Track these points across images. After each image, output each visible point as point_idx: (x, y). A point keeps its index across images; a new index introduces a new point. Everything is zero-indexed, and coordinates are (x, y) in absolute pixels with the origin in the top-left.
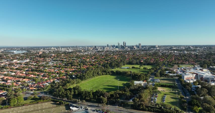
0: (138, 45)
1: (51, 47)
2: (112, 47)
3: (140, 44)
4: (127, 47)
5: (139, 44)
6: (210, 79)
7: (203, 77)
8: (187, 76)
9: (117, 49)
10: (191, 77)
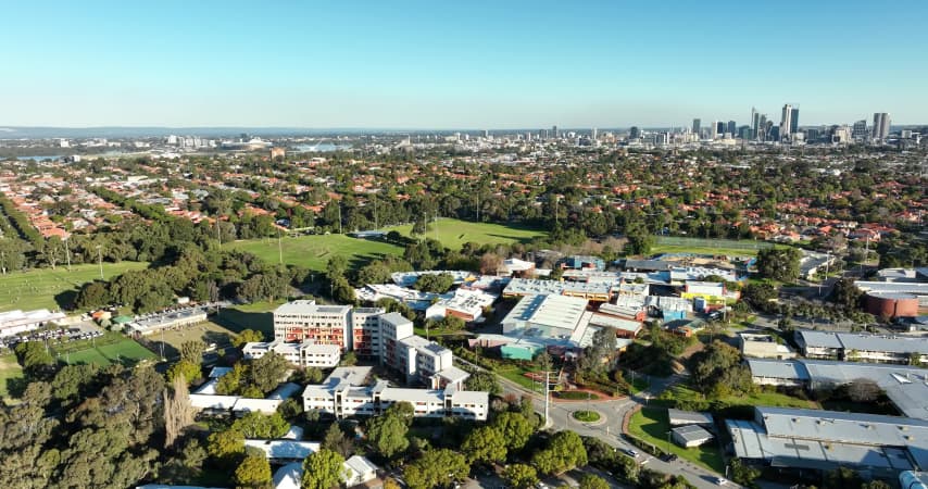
0: (870, 123)
1: (452, 133)
2: (719, 131)
3: (880, 118)
4: (800, 135)
5: (876, 116)
6: (418, 362)
7: (395, 336)
8: (296, 320)
9: (731, 142)
10: (330, 325)
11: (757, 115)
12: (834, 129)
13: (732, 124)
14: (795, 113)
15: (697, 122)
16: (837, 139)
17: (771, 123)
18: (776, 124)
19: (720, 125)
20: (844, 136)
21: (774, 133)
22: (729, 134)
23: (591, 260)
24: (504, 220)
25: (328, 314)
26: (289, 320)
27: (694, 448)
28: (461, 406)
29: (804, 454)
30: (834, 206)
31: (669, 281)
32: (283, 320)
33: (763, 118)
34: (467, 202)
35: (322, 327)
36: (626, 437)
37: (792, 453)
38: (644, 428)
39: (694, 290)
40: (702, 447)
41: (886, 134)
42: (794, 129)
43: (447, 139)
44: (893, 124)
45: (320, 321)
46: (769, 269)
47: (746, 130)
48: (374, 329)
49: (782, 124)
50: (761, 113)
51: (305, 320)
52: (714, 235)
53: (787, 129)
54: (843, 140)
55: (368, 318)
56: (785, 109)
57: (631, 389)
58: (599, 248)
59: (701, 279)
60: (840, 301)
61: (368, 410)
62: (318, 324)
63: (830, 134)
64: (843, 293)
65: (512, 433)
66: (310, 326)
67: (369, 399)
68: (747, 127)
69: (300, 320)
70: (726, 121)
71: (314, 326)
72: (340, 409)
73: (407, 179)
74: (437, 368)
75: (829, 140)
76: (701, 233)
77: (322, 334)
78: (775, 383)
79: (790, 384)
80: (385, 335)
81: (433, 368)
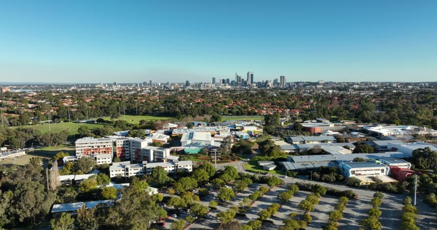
0: (279, 81)
2: (223, 83)
3: (282, 78)
4: (255, 85)
5: (281, 77)
6: (154, 155)
7: (140, 147)
8: (88, 145)
9: (228, 87)
10: (104, 146)
11: (237, 76)
12: (267, 82)
13: (228, 80)
14: (252, 75)
15: (214, 79)
16: (269, 86)
17: (243, 80)
18: (245, 80)
19: (223, 80)
20: (271, 84)
21: (245, 83)
22: (227, 84)
23: (201, 123)
24: (150, 114)
25: (104, 141)
26: (83, 145)
27: (272, 170)
28: (182, 167)
29: (308, 167)
30: (279, 104)
31: (235, 128)
32: (81, 145)
33: (240, 78)
34: (129, 107)
35: (100, 147)
36: (247, 170)
37: (304, 167)
38: (252, 168)
39: (247, 129)
40: (275, 170)
41: (285, 84)
42: (252, 82)
43: (96, 86)
44: (287, 82)
45: (100, 145)
46: (269, 121)
47: (234, 83)
48: (127, 146)
49: (248, 80)
50: (239, 75)
51: (92, 145)
52: (242, 114)
53: (249, 82)
54: (270, 86)
55: (124, 142)
56: (248, 74)
57: (241, 158)
58: (202, 118)
59: (247, 125)
60: (297, 129)
61: (141, 173)
62: (98, 146)
63: (266, 84)
64: (297, 127)
65: (209, 170)
66: (95, 147)
67: (141, 168)
68: (234, 81)
69: (89, 145)
70: (225, 79)
71: (97, 147)
72: (127, 174)
73: (90, 100)
74: (164, 157)
75: (265, 86)
76: (237, 114)
77: (101, 151)
78: (288, 152)
79: (293, 151)
80: (134, 148)
81: (162, 157)
